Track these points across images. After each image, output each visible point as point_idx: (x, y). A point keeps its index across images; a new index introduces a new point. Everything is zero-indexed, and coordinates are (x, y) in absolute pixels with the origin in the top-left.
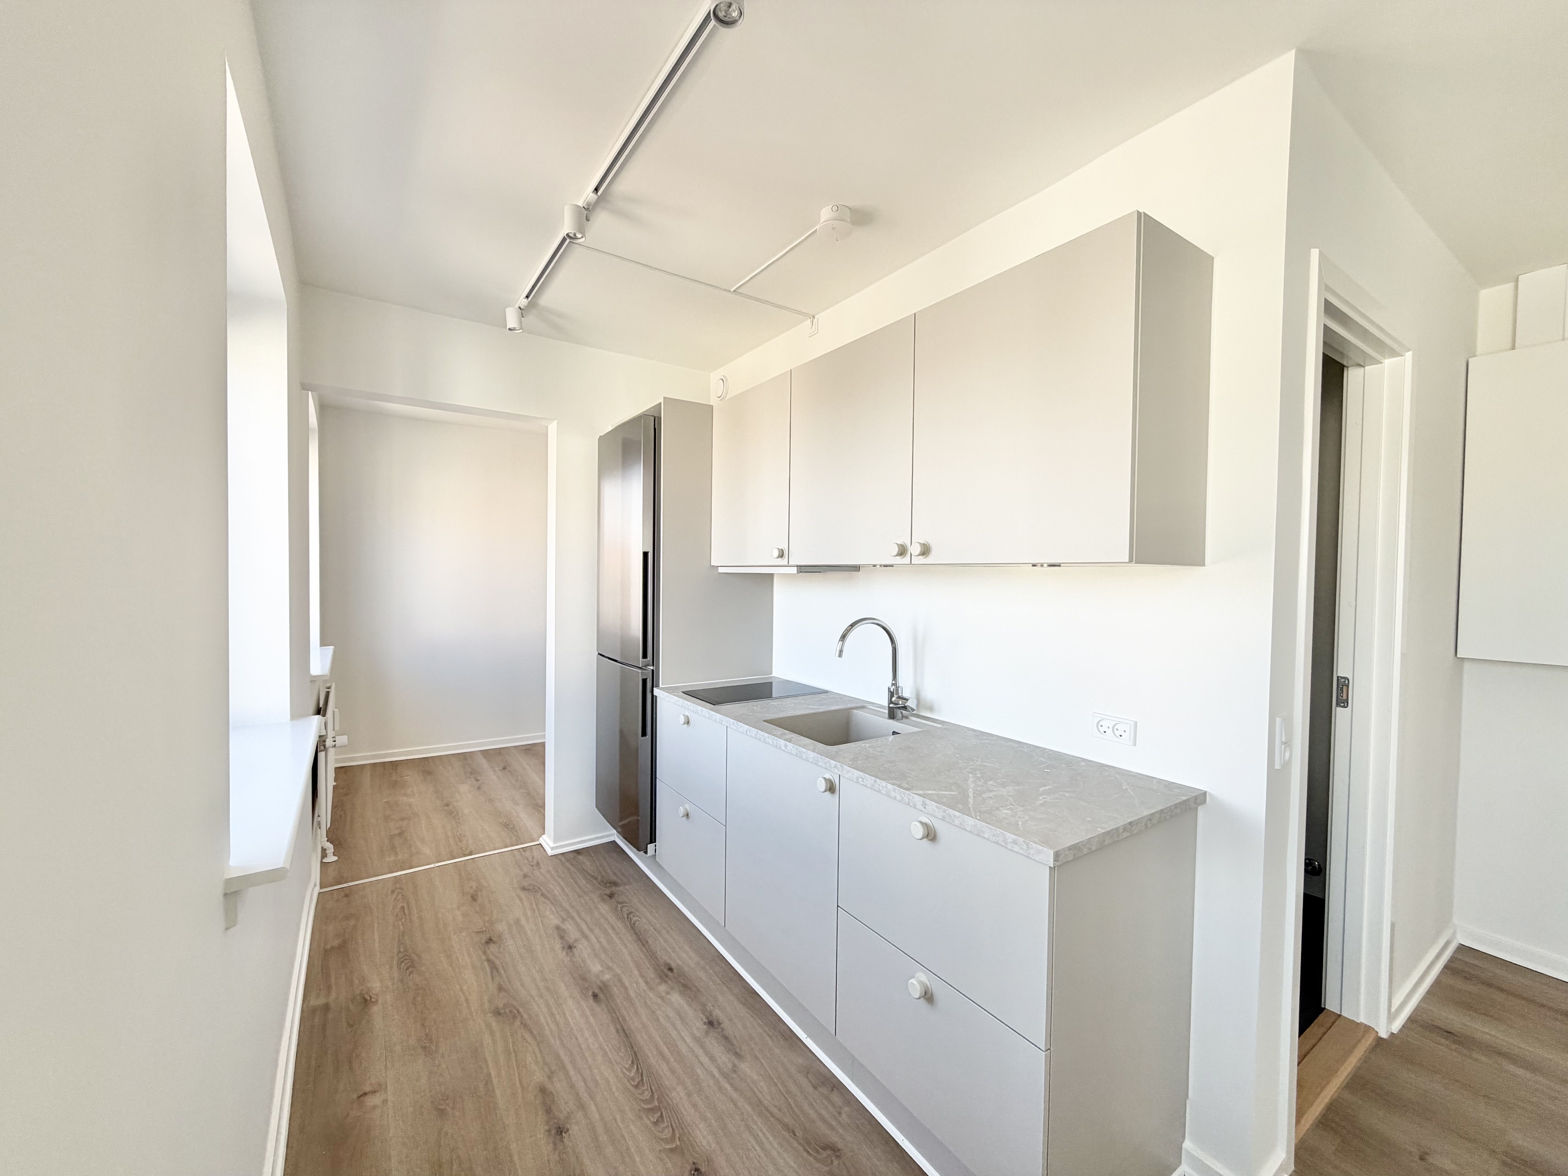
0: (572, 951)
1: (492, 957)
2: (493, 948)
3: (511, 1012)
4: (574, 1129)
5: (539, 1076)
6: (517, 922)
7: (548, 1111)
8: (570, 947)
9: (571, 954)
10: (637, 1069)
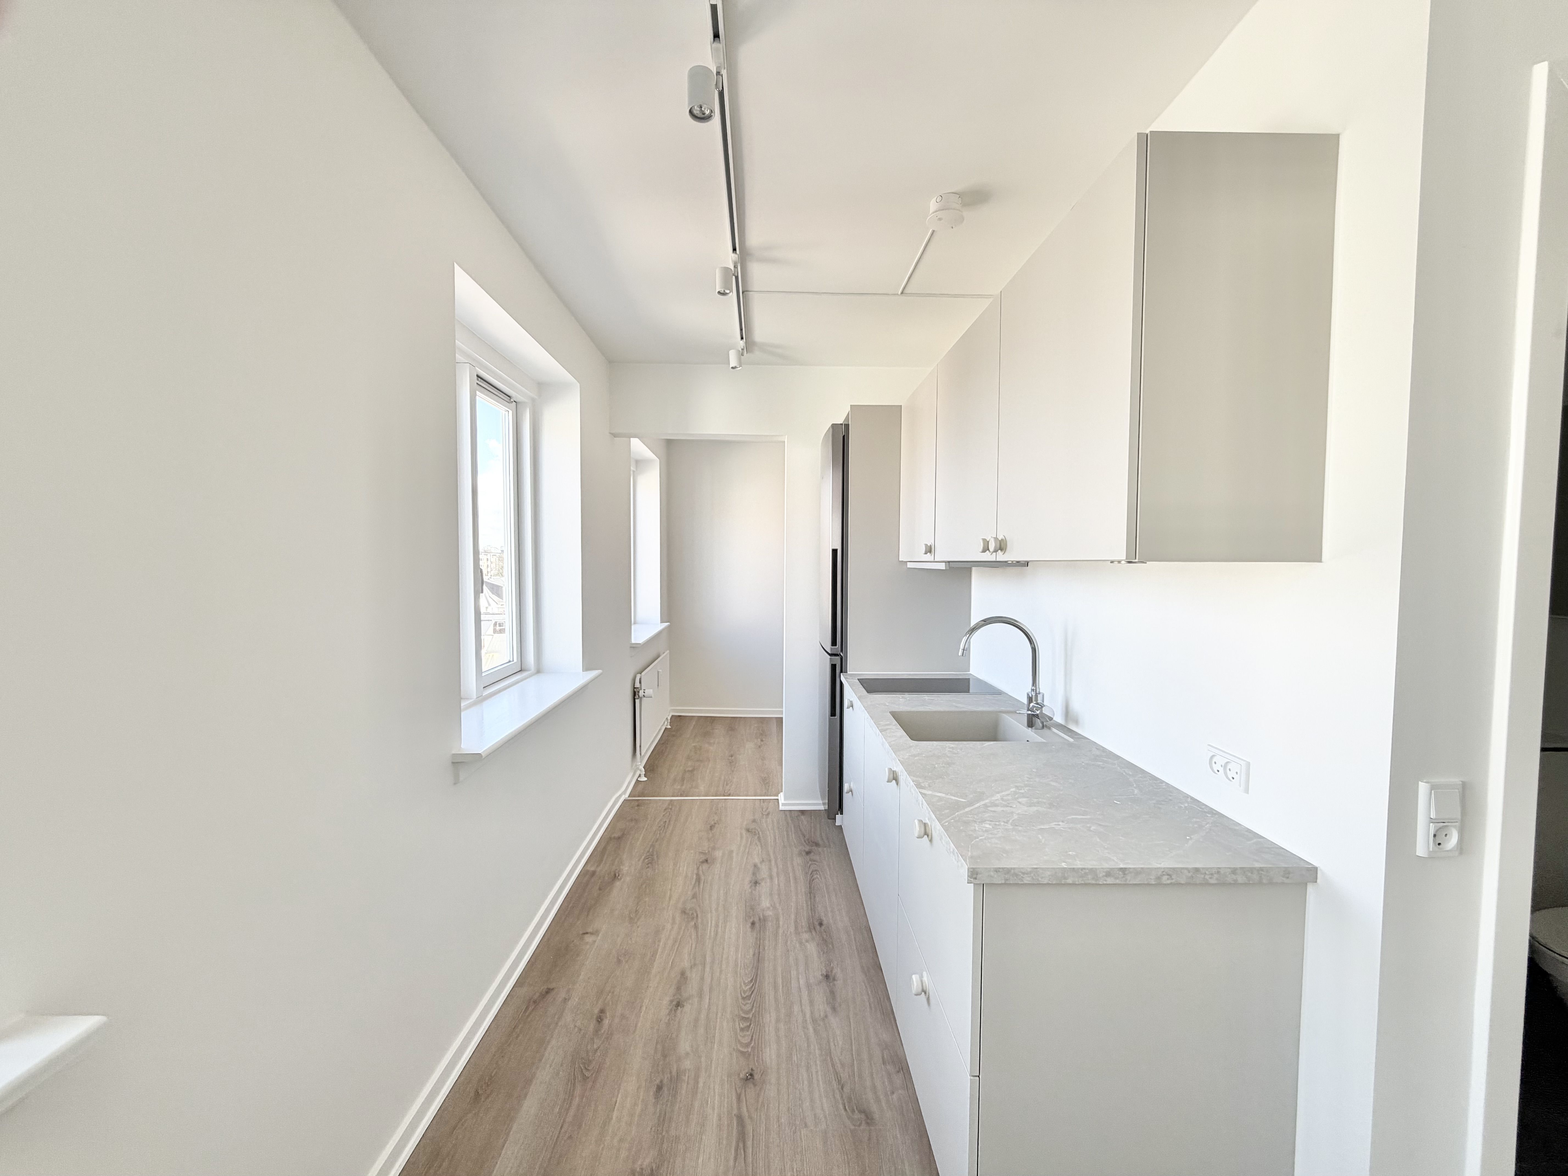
0: (756, 886)
1: (701, 872)
2: (705, 866)
3: (692, 914)
4: (687, 1008)
5: (686, 964)
6: (732, 852)
7: (678, 989)
8: (756, 883)
9: (753, 887)
10: (752, 987)
